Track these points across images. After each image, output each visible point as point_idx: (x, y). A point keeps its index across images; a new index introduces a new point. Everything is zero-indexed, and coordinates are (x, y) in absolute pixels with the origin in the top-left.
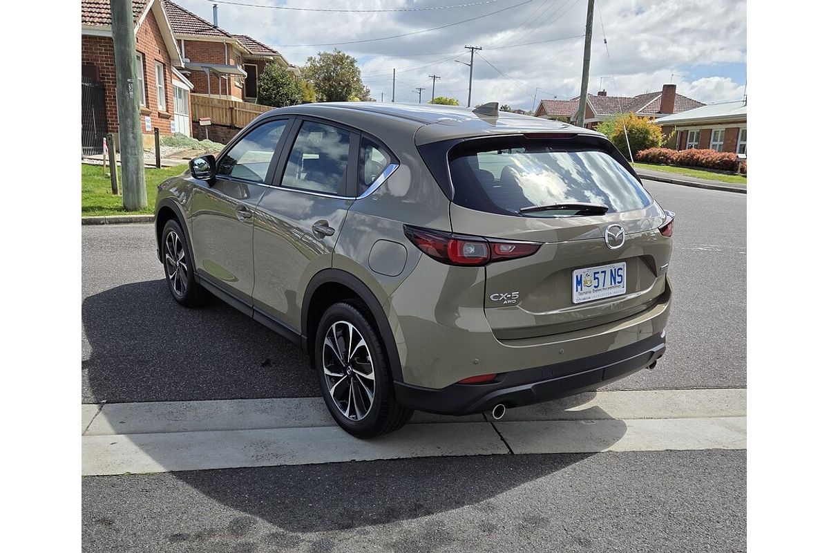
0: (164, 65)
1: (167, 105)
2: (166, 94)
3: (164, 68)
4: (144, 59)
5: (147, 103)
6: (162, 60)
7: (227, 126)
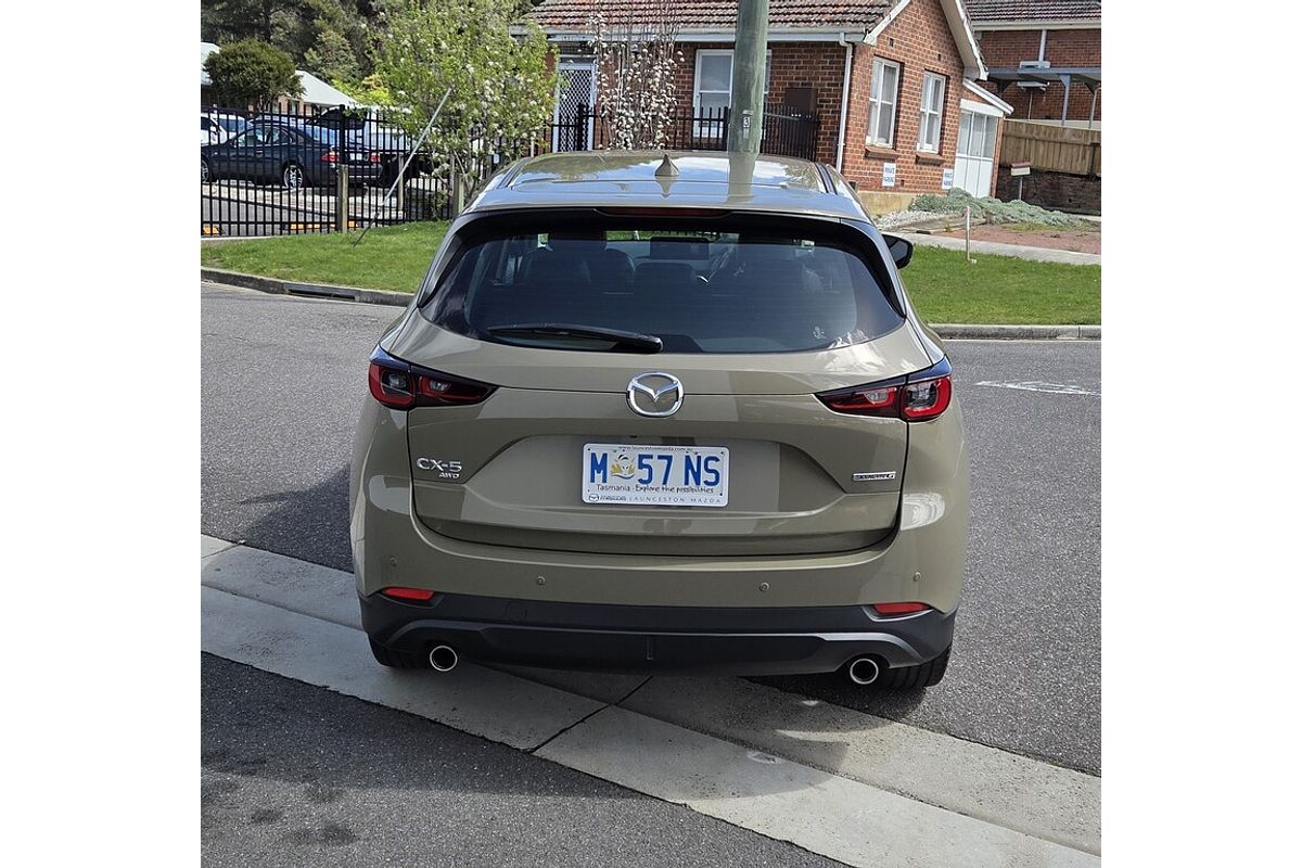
0: (948, 78)
1: (941, 144)
2: (943, 124)
3: (947, 83)
4: (902, 71)
5: (895, 141)
6: (942, 70)
7: (1081, 176)
